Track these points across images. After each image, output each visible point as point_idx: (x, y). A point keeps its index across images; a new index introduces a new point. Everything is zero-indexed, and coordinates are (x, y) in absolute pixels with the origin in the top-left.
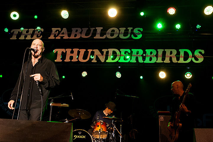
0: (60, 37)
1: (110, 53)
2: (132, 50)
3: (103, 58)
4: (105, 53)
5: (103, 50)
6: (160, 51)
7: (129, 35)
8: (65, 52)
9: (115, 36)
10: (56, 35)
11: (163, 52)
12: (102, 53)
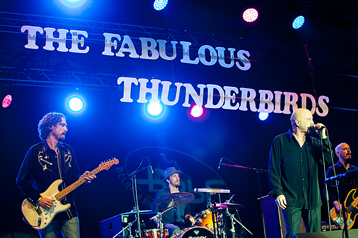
0: (123, 53)
1: (210, 93)
2: (241, 89)
3: (200, 100)
4: (202, 92)
5: (199, 86)
6: (278, 94)
7: (232, 63)
8: (137, 84)
9: (213, 62)
10: (115, 49)
11: (281, 95)
12: (198, 91)
